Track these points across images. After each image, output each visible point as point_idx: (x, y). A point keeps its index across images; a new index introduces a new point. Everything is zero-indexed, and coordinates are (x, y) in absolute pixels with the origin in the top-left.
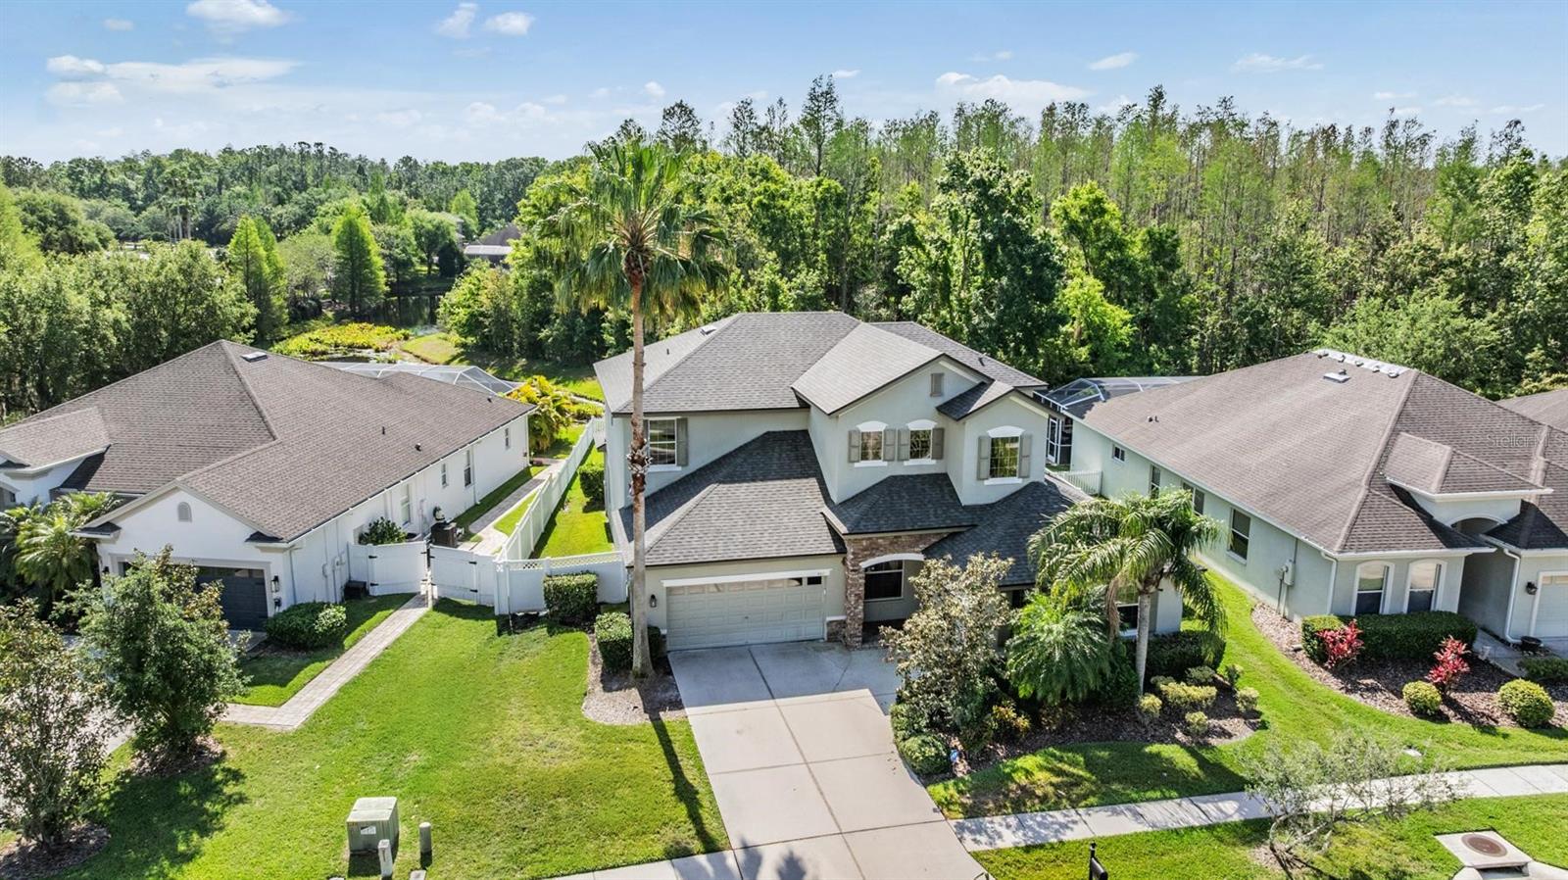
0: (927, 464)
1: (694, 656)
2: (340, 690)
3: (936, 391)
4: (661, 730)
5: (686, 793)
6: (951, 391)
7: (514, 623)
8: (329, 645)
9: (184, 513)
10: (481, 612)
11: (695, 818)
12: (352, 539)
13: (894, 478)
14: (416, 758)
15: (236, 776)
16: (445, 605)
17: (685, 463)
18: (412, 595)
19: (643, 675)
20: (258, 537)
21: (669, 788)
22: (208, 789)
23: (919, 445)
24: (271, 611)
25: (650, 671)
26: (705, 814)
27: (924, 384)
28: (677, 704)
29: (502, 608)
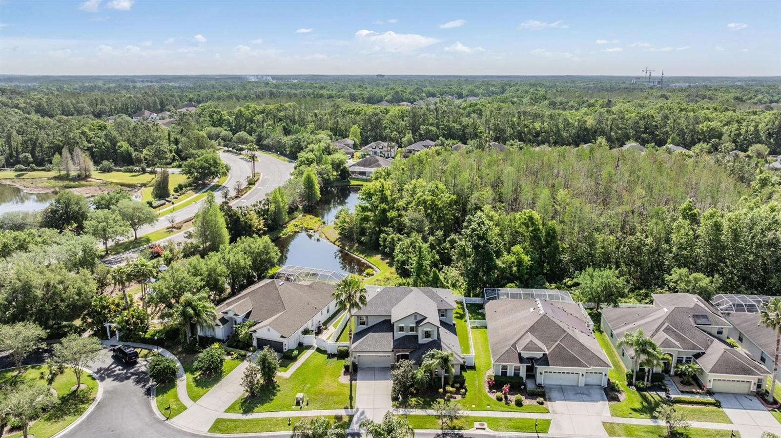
0: (414, 333)
1: (363, 369)
2: (297, 370)
3: (415, 319)
4: (351, 385)
5: (351, 398)
6: (419, 318)
7: (331, 356)
8: (294, 359)
9: (269, 330)
10: (324, 352)
11: (351, 403)
12: (300, 333)
13: (406, 336)
14: (308, 386)
15: (278, 386)
16: (319, 350)
17: (367, 325)
18: (312, 346)
19: (351, 373)
20: (282, 337)
21: (349, 397)
22: (274, 388)
23: (412, 329)
24: (284, 351)
25: (353, 372)
26: (353, 402)
27: (413, 317)
28: (356, 380)
29: (329, 352)
